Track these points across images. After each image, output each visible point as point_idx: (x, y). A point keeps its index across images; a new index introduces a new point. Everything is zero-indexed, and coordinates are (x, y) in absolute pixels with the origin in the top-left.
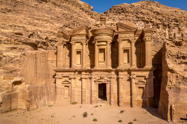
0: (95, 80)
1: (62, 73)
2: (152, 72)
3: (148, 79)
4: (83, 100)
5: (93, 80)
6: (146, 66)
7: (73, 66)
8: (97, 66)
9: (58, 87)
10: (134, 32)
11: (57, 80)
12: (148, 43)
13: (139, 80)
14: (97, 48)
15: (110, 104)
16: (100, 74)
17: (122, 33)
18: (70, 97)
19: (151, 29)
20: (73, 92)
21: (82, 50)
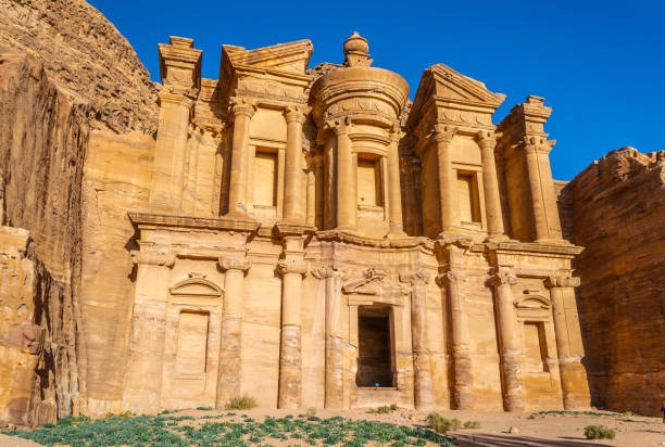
1: (179, 238)
2: (567, 264)
3: (559, 286)
4: (290, 385)
5: (339, 285)
6: (543, 241)
7: (239, 209)
8: (352, 222)
9: (148, 310)
10: (493, 111)
11: (143, 271)
12: (540, 158)
13: (526, 292)
14: (351, 150)
15: (416, 401)
16: (363, 262)
17: (451, 105)
18: (213, 374)
19: (547, 111)
20: (234, 342)
21: (283, 146)
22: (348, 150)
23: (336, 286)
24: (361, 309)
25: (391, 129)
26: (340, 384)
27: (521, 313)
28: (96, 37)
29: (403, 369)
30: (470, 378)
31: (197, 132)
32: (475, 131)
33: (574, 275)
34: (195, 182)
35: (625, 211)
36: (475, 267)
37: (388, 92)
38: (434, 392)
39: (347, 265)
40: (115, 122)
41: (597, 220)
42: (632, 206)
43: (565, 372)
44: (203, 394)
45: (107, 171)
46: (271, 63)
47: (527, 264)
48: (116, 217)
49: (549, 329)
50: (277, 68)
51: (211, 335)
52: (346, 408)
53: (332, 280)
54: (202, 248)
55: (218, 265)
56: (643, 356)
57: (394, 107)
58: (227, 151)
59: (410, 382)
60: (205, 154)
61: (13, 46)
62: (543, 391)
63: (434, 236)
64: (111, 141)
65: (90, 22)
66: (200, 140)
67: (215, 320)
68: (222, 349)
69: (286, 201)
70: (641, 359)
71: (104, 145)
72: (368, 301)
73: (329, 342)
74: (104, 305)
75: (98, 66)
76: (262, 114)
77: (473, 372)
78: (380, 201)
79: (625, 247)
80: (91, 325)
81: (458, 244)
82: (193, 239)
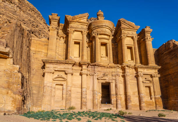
0: (98, 77)
1: (55, 66)
2: (157, 71)
3: (154, 77)
4: (84, 103)
5: (96, 77)
6: (150, 65)
7: (70, 58)
8: (99, 61)
9: (48, 85)
10: (137, 30)
11: (46, 74)
12: (149, 43)
13: (146, 79)
14: (99, 42)
15: (117, 107)
16: (103, 71)
17: (125, 29)
18: (64, 101)
19: (151, 30)
20: (70, 92)
21: (81, 41)
22: (98, 42)
23: (95, 78)
24: (102, 83)
25: (109, 36)
26: (97, 103)
27: (144, 84)
28: (31, 11)
29: (113, 99)
30: (131, 101)
31: (59, 38)
32: (132, 36)
33: (158, 74)
34: (59, 51)
35: (172, 57)
36: (132, 72)
37: (109, 26)
38: (121, 105)
39: (98, 72)
40: (37, 34)
41: (165, 59)
42: (174, 55)
43: (156, 100)
44: (62, 106)
45: (36, 49)
46: (78, 19)
47: (146, 71)
48: (39, 60)
49: (152, 88)
50: (79, 21)
51: (63, 90)
52: (98, 109)
53: (94, 76)
54: (61, 68)
55: (65, 72)
56: (176, 95)
57: (110, 30)
58: (67, 42)
59: (115, 102)
60: (61, 43)
61: (10, 15)
62: (150, 105)
63: (121, 64)
64: (37, 41)
65: (30, 8)
66: (60, 40)
67: (65, 87)
68: (66, 94)
69: (82, 56)
70: (176, 96)
71: (35, 42)
72: (104, 81)
73: (94, 92)
74: (36, 83)
75: (32, 19)
76: (76, 33)
77: (132, 100)
78: (107, 55)
79: (172, 66)
80: (33, 88)
81: (127, 66)
82: (59, 66)
